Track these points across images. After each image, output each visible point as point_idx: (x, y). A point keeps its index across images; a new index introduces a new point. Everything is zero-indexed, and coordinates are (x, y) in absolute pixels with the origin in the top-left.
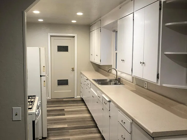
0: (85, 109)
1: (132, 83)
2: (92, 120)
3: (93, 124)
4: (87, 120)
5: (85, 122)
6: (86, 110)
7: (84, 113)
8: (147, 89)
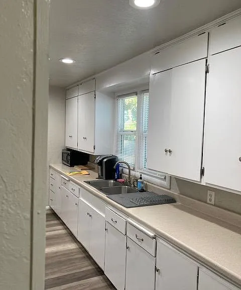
0: (64, 231)
1: (169, 191)
2: (84, 257)
3: (90, 268)
4: (76, 259)
5: (74, 264)
6: (66, 234)
7: (65, 242)
8: (215, 205)
